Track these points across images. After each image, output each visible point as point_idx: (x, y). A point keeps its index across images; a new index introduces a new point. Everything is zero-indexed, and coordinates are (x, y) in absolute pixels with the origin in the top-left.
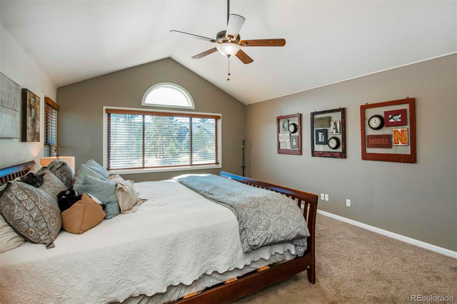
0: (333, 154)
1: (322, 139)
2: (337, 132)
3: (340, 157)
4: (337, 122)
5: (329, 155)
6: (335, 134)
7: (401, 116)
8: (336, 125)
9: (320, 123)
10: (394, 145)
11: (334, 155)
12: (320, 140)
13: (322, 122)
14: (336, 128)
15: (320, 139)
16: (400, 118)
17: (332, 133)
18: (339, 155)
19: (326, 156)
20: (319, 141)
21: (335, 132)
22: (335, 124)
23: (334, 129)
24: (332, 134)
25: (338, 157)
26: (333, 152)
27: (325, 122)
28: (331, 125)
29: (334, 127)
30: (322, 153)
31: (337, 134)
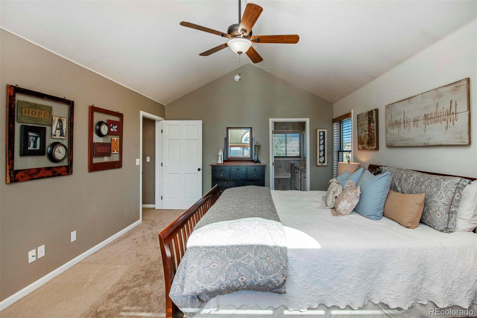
0: (56, 169)
1: (35, 146)
2: (62, 135)
3: (67, 174)
4: (63, 119)
5: (49, 173)
6: (59, 137)
7: (117, 127)
8: (61, 124)
9: (34, 113)
10: (112, 153)
11: (58, 171)
12: (31, 148)
13: (37, 113)
14: (61, 129)
15: (32, 144)
16: (116, 129)
17: (55, 135)
18: (65, 170)
19: (44, 175)
20: (29, 148)
21: (59, 134)
22: (60, 121)
23: (58, 129)
24: (55, 137)
25: (63, 174)
26: (57, 167)
27: (43, 113)
28: (54, 122)
29: (58, 126)
30: (35, 171)
31: (61, 137)
